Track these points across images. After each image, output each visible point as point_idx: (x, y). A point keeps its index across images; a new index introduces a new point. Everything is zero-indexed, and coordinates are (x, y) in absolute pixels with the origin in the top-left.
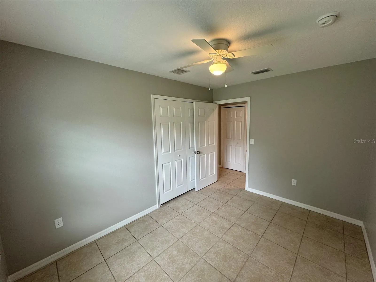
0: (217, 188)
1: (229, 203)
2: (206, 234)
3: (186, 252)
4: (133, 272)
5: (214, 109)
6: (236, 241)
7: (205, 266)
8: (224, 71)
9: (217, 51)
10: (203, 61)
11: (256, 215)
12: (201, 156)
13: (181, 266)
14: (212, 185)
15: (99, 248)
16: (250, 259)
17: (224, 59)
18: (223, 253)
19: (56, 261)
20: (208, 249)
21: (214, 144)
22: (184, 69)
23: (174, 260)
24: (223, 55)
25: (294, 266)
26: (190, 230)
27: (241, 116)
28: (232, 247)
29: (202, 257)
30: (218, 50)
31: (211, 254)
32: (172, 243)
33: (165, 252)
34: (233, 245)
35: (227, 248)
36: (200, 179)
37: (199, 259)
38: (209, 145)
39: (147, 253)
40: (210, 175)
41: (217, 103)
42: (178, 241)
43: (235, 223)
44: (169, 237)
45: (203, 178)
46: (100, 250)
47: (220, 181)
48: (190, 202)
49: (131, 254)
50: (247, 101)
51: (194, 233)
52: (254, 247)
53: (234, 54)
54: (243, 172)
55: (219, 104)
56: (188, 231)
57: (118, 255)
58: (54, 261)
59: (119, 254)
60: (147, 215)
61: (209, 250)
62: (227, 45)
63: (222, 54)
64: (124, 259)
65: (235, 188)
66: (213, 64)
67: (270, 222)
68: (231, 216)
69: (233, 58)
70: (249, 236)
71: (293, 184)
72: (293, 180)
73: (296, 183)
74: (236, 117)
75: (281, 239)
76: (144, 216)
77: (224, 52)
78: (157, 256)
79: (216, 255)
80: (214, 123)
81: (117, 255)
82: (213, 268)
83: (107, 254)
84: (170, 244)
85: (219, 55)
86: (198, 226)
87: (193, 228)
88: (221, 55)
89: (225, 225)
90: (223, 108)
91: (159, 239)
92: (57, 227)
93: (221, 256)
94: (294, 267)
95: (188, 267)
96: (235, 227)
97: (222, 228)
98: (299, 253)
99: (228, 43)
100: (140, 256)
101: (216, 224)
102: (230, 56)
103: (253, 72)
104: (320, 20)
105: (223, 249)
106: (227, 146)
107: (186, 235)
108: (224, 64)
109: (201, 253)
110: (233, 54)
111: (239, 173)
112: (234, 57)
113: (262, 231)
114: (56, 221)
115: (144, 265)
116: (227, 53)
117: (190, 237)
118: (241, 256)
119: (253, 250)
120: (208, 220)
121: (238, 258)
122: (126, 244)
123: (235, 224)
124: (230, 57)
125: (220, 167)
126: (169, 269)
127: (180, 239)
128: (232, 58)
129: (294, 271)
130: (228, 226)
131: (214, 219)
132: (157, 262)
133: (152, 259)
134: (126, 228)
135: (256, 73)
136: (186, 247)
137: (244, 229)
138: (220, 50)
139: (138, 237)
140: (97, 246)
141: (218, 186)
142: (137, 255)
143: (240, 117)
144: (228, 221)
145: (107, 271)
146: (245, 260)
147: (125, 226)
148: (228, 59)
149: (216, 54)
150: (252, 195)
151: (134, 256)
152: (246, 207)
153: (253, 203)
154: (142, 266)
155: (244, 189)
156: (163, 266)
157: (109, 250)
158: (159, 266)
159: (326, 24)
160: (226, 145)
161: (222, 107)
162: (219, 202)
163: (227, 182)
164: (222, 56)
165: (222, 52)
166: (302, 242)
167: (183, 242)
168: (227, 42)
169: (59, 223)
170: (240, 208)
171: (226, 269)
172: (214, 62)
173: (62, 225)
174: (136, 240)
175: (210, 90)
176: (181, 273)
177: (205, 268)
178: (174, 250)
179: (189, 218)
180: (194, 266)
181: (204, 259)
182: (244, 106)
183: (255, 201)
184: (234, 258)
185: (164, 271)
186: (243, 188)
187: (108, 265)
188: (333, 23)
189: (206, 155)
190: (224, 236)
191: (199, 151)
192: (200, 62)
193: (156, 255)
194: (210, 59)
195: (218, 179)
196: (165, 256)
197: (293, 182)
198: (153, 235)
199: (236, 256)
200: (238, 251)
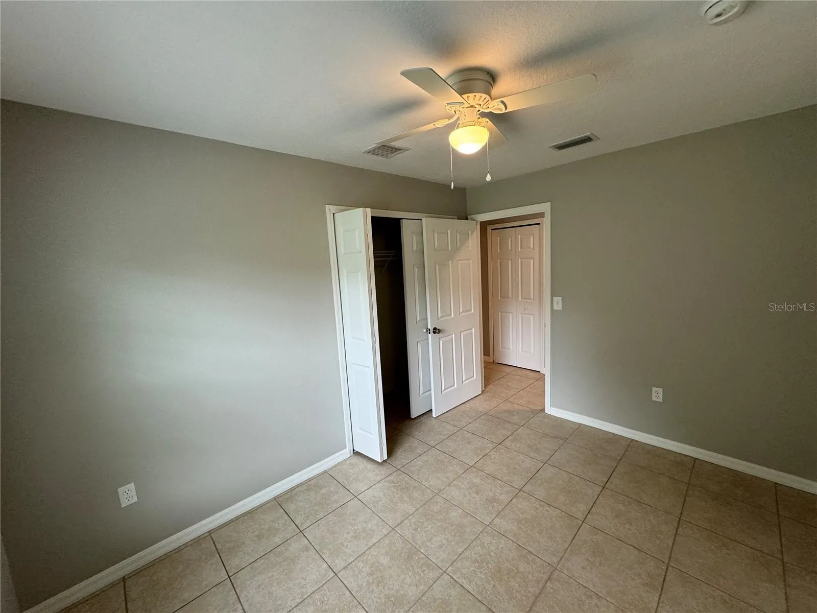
0: (481, 409)
1: (508, 443)
2: (455, 514)
3: (409, 557)
4: (291, 606)
5: (470, 232)
6: (523, 531)
7: (453, 592)
8: (484, 144)
9: (465, 96)
10: (435, 121)
11: (570, 470)
12: (442, 339)
13: (398, 591)
14: (471, 401)
15: (217, 549)
16: (556, 574)
17: (484, 115)
18: (493, 561)
19: (124, 579)
20: (460, 550)
21: (471, 311)
22: (394, 144)
23: (382, 577)
24: (480, 105)
25: (661, 591)
26: (418, 506)
27: (532, 246)
28: (514, 547)
29: (444, 570)
30: (467, 95)
31: (468, 564)
32: (379, 538)
33: (362, 559)
34: (518, 541)
35: (502, 548)
36: (443, 389)
37: (439, 575)
38: (460, 314)
39: (322, 560)
40: (465, 380)
41: (477, 220)
42: (392, 534)
43: (520, 490)
44: (371, 524)
45: (448, 388)
46: (218, 553)
47: (487, 394)
48: (420, 442)
49: (286, 563)
50: (544, 213)
51: (429, 514)
52: (566, 547)
53: (505, 102)
54: (539, 372)
55: (481, 222)
56: (414, 509)
57: (259, 564)
58: (120, 579)
59: (261, 561)
60: (325, 472)
61: (461, 554)
62: (487, 81)
63: (478, 104)
64: (270, 574)
65: (522, 408)
66: (458, 127)
67: (602, 488)
68: (512, 475)
69: (504, 111)
70: (554, 519)
71: (654, 399)
72: (654, 389)
73: (661, 395)
74: (521, 248)
75: (628, 526)
76: (319, 475)
77: (483, 99)
78: (345, 568)
79: (479, 566)
80: (469, 263)
81: (256, 565)
82: (471, 597)
83: (234, 563)
84: (375, 541)
85: (472, 106)
86: (437, 496)
87: (427, 502)
88: (475, 108)
89: (498, 494)
90: (492, 229)
91: (350, 527)
92: (123, 506)
93: (488, 567)
94: (660, 595)
95: (412, 592)
96: (521, 500)
97: (493, 500)
98: (672, 559)
99: (491, 77)
100: (308, 567)
101: (477, 493)
102: (496, 107)
103: (553, 144)
104: (710, 8)
105: (494, 551)
106: (503, 314)
107: (410, 517)
108: (484, 127)
109: (442, 561)
110: (503, 102)
111: (532, 374)
112: (506, 109)
113: (583, 508)
114: (121, 490)
115: (314, 589)
116: (490, 100)
117: (420, 522)
118: (534, 567)
119: (563, 553)
120: (460, 484)
121: (529, 573)
122: (277, 540)
123: (521, 492)
124: (495, 109)
125: (488, 360)
126: (369, 598)
127: (398, 528)
128: (501, 111)
129: (660, 605)
130: (504, 498)
131: (474, 480)
132: (342, 582)
133: (332, 574)
134: (278, 501)
135: (561, 147)
136: (410, 546)
137: (543, 504)
138: (471, 95)
139: (302, 524)
140: (214, 543)
141: (482, 405)
142: (299, 566)
143: (530, 247)
144: (506, 485)
145: (231, 602)
146: (545, 577)
147: (275, 498)
148: (491, 116)
149: (463, 103)
150: (560, 423)
151: (294, 567)
152: (547, 452)
153: (561, 442)
154: (310, 591)
155: (543, 410)
156: (357, 591)
157: (239, 554)
158: (348, 592)
159: (724, 15)
160: (500, 313)
161: (489, 228)
162: (485, 441)
163: (503, 395)
164: (478, 108)
165: (477, 99)
166: (679, 535)
167: (403, 535)
168: (489, 76)
169: (128, 495)
170: (532, 454)
171: (500, 599)
172: (459, 123)
173: (135, 499)
174: (298, 531)
175: (452, 188)
176: (398, 607)
177: (451, 596)
178: (382, 554)
179: (418, 479)
180: (427, 591)
181: (451, 575)
182: (539, 224)
183: (567, 439)
184: (518, 572)
185: (360, 603)
186: (539, 408)
187: (235, 587)
188: (744, 12)
189: (453, 335)
190: (497, 520)
191: (438, 328)
192: (428, 124)
193: (343, 564)
194: (450, 118)
195: (482, 388)
196: (363, 567)
197: (654, 394)
198: (336, 518)
199: (522, 567)
200: (528, 556)
